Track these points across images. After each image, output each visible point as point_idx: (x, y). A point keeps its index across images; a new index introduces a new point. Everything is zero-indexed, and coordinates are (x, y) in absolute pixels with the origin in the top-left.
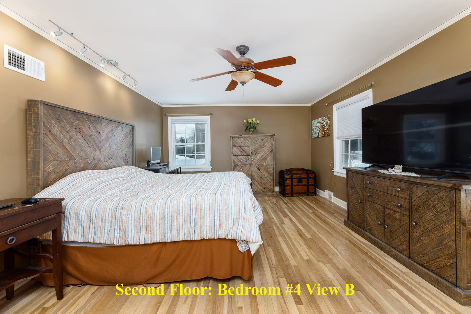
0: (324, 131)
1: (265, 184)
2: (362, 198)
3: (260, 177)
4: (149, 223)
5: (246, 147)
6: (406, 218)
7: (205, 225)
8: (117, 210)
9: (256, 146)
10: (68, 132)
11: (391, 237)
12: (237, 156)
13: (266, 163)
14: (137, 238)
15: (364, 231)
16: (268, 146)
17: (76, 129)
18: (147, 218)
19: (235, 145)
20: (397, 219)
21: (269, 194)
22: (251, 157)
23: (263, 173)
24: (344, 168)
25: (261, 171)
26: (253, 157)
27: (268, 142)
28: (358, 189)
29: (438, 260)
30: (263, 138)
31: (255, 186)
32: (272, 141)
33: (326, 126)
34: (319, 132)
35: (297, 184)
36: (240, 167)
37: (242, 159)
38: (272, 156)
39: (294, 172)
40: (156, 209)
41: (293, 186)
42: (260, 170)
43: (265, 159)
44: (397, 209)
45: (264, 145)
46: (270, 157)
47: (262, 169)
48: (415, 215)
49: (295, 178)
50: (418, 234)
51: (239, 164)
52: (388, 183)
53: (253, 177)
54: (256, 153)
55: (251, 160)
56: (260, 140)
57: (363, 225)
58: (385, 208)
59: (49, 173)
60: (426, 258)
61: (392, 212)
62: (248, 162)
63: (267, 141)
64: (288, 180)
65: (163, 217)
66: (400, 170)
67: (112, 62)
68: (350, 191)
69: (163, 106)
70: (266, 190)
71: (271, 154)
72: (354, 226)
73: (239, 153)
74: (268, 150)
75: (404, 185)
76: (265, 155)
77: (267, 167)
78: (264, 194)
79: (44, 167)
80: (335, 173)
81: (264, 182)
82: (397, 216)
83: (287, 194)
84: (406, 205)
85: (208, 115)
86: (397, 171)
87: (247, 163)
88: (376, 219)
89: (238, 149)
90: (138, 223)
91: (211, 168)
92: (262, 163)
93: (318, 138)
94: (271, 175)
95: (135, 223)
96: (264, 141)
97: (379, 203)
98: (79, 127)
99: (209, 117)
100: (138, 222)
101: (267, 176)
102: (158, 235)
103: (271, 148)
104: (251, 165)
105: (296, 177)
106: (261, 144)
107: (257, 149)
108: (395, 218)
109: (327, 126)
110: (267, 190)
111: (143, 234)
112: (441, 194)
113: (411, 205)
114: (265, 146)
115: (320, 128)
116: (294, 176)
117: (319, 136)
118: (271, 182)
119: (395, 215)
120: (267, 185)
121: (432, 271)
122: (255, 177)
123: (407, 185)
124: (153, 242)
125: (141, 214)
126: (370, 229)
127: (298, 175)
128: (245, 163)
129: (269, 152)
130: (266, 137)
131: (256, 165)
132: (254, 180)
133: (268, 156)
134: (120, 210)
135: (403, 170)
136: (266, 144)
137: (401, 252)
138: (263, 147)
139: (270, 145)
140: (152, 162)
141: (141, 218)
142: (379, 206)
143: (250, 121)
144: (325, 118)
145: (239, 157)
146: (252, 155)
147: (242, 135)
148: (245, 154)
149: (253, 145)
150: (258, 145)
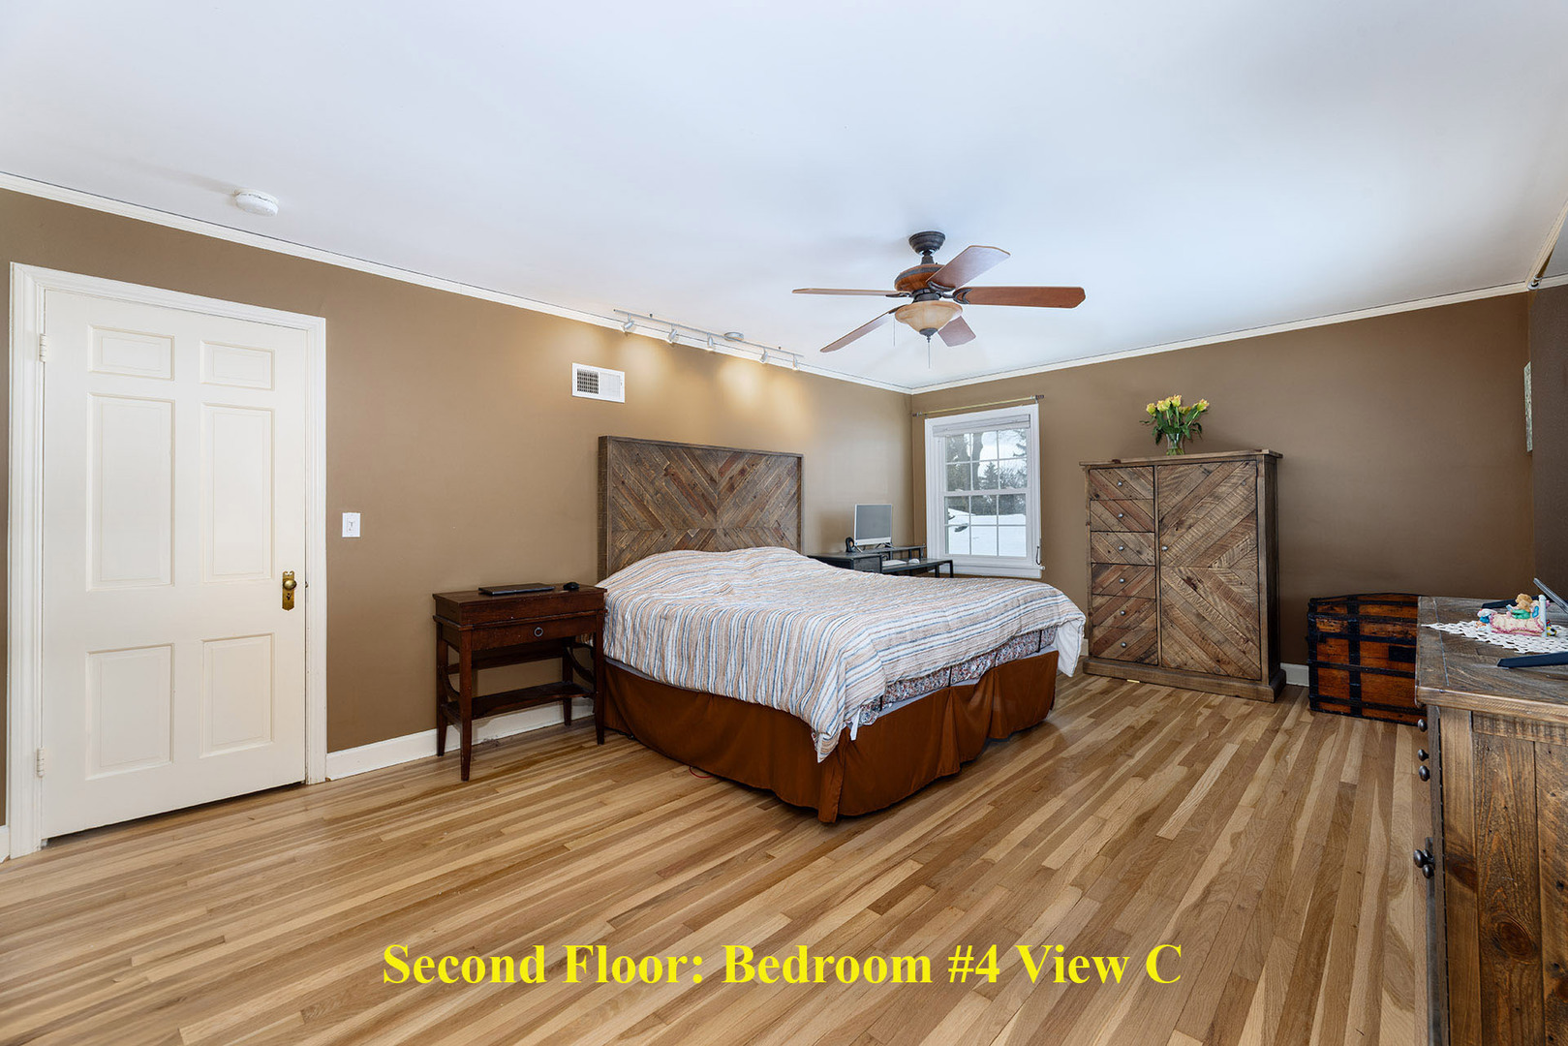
1: (1218, 643)
3: (1199, 615)
5: (1140, 504)
9: (1179, 498)
10: (652, 483)
12: (1104, 534)
13: (1225, 564)
16: (1234, 499)
17: (665, 475)
19: (1098, 496)
21: (1237, 684)
22: (1158, 537)
23: (1210, 599)
25: (1202, 593)
26: (1166, 539)
27: (1234, 481)
30: (1212, 467)
31: (1177, 648)
32: (1252, 479)
35: (1382, 664)
36: (1114, 572)
37: (1125, 546)
38: (1253, 535)
39: (1374, 610)
41: (1363, 670)
42: (1195, 588)
43: (1220, 547)
45: (1212, 494)
46: (1245, 542)
47: (1208, 584)
49: (1369, 639)
51: (1113, 561)
53: (1166, 611)
54: (1180, 524)
55: (1158, 548)
56: (1195, 474)
59: (622, 551)
62: (1148, 555)
63: (1228, 477)
64: (1332, 641)
67: (734, 335)
69: (913, 392)
70: (1224, 667)
71: (1246, 527)
73: (1113, 521)
74: (1232, 514)
76: (1220, 533)
77: (1230, 581)
78: (1216, 681)
79: (614, 541)
81: (1215, 635)
83: (1330, 700)
85: (1033, 402)
87: (1142, 557)
89: (1110, 507)
91: (1043, 567)
92: (1207, 562)
94: (1248, 613)
96: (1216, 477)
98: (673, 471)
99: (1036, 407)
101: (1230, 615)
103: (1245, 504)
104: (1157, 567)
105: (1382, 634)
106: (1202, 490)
107: (1182, 508)
110: (1231, 669)
114: (1218, 498)
116: (1368, 629)
118: (1247, 641)
120: (1231, 651)
122: (1177, 613)
124: (694, 687)
127: (1390, 628)
128: (1134, 559)
129: (1236, 522)
130: (1223, 461)
131: (1182, 568)
132: (1171, 621)
133: (1233, 534)
136: (1223, 489)
138: (1210, 499)
139: (1241, 491)
140: (858, 542)
143: (1163, 406)
145: (1112, 537)
146: (1163, 529)
147: (1123, 461)
148: (1136, 526)
149: (1166, 494)
150: (1185, 492)
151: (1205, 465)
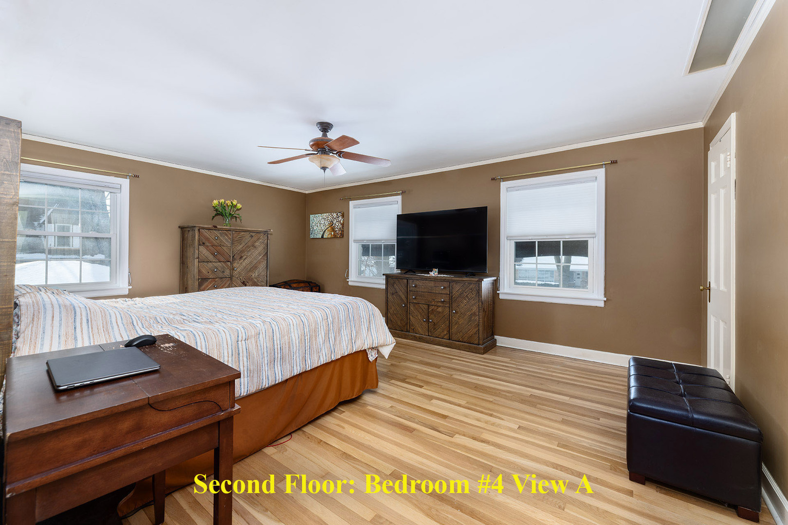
0: (333, 230)
2: (406, 302)
4: (286, 351)
5: (225, 248)
6: (447, 309)
7: (344, 339)
8: (239, 342)
9: (241, 246)
11: (434, 329)
12: (206, 263)
13: (257, 274)
14: (272, 377)
15: (407, 333)
16: (260, 248)
18: (284, 345)
19: (204, 243)
20: (440, 312)
22: (232, 264)
24: (383, 275)
26: (235, 265)
27: (261, 241)
28: (401, 294)
29: (469, 332)
30: (253, 234)
32: (266, 241)
33: (338, 226)
34: (325, 231)
36: (211, 281)
37: (217, 269)
38: (266, 263)
40: (292, 330)
43: (255, 267)
44: (439, 304)
45: (253, 246)
46: (263, 265)
48: (454, 305)
50: (456, 319)
51: (210, 277)
52: (432, 284)
54: (241, 257)
55: (232, 269)
57: (406, 328)
58: (429, 306)
60: (461, 334)
61: (436, 308)
62: (227, 272)
63: (259, 239)
65: (302, 339)
66: (436, 273)
68: (390, 297)
71: (264, 259)
72: (395, 332)
73: (211, 257)
74: (260, 254)
75: (446, 284)
76: (255, 262)
80: (350, 283)
82: (440, 309)
84: (447, 299)
85: (125, 177)
86: (434, 273)
87: (225, 274)
88: (420, 318)
89: (210, 249)
90: (273, 354)
91: (131, 287)
92: (251, 274)
93: (322, 240)
95: (269, 356)
96: (254, 238)
97: (423, 303)
99: (127, 181)
100: (273, 352)
102: (298, 364)
103: (264, 250)
106: (250, 244)
107: (242, 251)
108: (438, 312)
109: (340, 226)
111: (278, 369)
112: (471, 287)
113: (451, 298)
114: (255, 247)
115: (327, 227)
117: (324, 237)
119: (438, 310)
121: (465, 342)
123: (448, 283)
124: (293, 375)
125: (275, 342)
126: (413, 330)
128: (221, 275)
129: (261, 257)
131: (241, 277)
133: (259, 262)
134: (243, 342)
135: (439, 273)
136: (257, 244)
137: (442, 338)
138: (252, 248)
139: (263, 245)
141: (276, 346)
142: (423, 305)
144: (337, 215)
145: (210, 265)
146: (234, 260)
147: (218, 227)
148: (222, 259)
149: (236, 244)
150: (243, 244)
151: (251, 233)
